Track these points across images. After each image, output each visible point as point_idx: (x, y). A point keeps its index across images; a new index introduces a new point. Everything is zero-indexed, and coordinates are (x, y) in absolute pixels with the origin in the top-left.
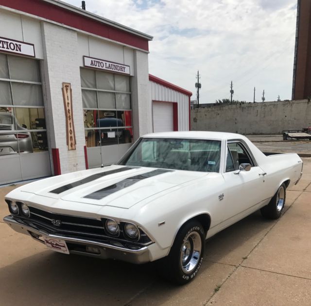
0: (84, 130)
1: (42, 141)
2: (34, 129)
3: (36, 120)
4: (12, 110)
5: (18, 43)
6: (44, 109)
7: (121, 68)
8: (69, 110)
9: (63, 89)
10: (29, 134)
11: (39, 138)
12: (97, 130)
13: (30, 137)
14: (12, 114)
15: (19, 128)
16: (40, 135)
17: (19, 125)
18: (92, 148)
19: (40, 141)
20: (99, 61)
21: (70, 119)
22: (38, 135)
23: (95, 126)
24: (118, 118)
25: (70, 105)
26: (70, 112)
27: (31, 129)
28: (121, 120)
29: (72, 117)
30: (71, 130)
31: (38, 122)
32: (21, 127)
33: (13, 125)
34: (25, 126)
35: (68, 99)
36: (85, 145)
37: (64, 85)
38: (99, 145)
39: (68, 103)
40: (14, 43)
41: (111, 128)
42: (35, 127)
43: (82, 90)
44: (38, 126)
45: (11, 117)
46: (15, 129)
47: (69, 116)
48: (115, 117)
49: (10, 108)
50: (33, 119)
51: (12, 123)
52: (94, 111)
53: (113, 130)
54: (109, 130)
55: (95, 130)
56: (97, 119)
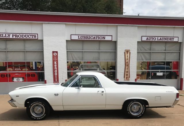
0: (136, 71)
1: (112, 76)
2: (109, 70)
3: (111, 66)
4: (99, 63)
5: (104, 36)
6: (115, 62)
7: (171, 39)
8: (127, 62)
9: (125, 53)
10: (106, 72)
11: (111, 74)
12: (149, 71)
13: (106, 73)
14: (99, 64)
15: (101, 70)
16: (112, 73)
17: (101, 69)
18: (143, 80)
19: (111, 76)
20: (152, 37)
21: (127, 66)
22: (111, 73)
23: (147, 69)
24: (166, 65)
25: (128, 60)
26: (128, 63)
27: (107, 70)
28: (169, 67)
29: (129, 65)
30: (127, 71)
31: (111, 67)
32: (102, 69)
33: (98, 69)
34: (104, 69)
35: (127, 57)
36: (136, 78)
37: (126, 51)
38: (150, 79)
39: (127, 59)
40: (102, 36)
41: (160, 70)
42: (109, 69)
43: (138, 52)
44: (111, 69)
45: (98, 65)
46: (99, 70)
47: (127, 64)
48: (164, 65)
49: (98, 62)
50: (109, 66)
51: (98, 68)
52: (147, 62)
53: (161, 72)
54: (158, 72)
55: (147, 71)
56: (149, 66)
